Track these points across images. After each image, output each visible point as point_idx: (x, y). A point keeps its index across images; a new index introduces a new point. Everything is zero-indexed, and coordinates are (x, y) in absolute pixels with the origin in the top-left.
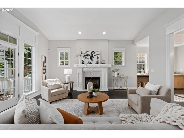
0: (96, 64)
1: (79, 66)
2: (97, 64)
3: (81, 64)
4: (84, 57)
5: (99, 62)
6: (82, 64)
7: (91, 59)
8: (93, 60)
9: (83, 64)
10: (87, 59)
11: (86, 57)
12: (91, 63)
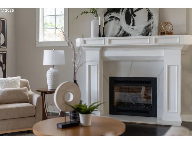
0: (143, 35)
1: (89, 43)
2: (147, 35)
3: (95, 36)
4: (105, 15)
5: (155, 30)
6: (100, 36)
7: (128, 21)
8: (133, 25)
9: (102, 38)
10: (114, 21)
11: (113, 14)
12: (128, 31)
